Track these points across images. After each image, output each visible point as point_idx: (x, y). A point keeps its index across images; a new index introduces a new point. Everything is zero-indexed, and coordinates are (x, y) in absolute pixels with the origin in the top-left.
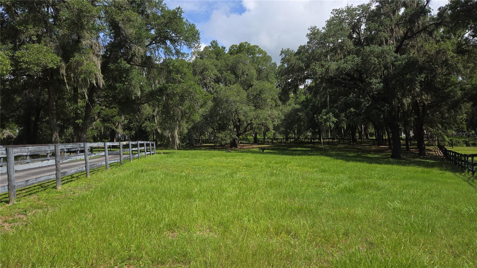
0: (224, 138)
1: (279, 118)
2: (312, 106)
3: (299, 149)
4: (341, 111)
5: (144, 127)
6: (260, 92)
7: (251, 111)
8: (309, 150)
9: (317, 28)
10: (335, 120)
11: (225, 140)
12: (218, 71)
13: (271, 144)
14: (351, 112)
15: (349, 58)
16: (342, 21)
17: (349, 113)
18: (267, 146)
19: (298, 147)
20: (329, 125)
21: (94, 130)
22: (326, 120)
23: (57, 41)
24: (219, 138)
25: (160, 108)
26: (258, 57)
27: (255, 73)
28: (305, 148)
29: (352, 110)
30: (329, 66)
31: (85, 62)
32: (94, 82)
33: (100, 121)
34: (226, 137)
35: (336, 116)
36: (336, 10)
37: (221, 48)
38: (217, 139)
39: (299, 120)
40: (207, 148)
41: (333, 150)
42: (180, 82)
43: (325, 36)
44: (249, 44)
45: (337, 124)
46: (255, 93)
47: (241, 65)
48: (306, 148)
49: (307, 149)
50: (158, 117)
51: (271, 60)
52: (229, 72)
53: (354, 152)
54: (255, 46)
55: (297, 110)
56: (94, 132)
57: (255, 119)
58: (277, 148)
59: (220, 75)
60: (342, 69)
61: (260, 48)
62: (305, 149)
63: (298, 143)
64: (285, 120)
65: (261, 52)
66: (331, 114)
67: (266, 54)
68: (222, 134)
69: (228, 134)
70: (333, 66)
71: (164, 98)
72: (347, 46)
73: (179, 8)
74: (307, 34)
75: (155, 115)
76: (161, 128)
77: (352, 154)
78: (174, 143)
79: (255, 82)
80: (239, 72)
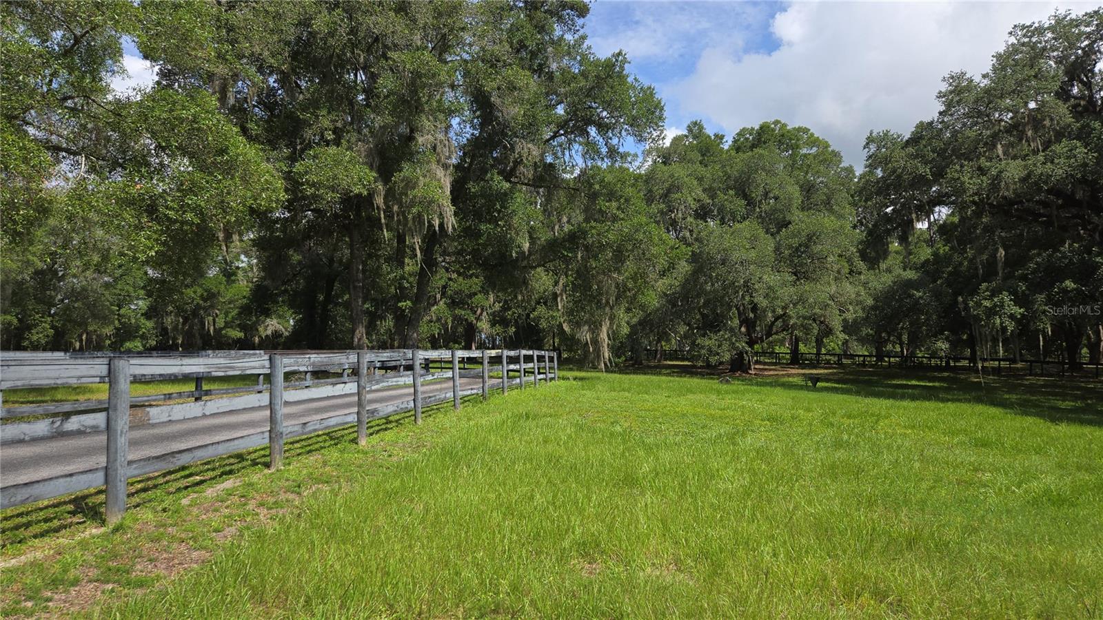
0: (715, 349)
1: (859, 303)
2: (950, 274)
3: (914, 382)
4: (1036, 287)
5: (534, 320)
6: (810, 238)
7: (784, 284)
8: (940, 388)
9: (968, 76)
10: (1019, 311)
11: (718, 354)
12: (704, 190)
13: (835, 368)
14: (1065, 291)
15: (1060, 148)
16: (1037, 54)
17: (1057, 293)
18: (826, 371)
19: (912, 379)
20: (1001, 323)
21: (432, 324)
22: (991, 312)
23: (371, 139)
24: (703, 347)
25: (570, 278)
26: (805, 155)
27: (797, 194)
28: (930, 381)
29: (1069, 284)
30: (1001, 172)
31: (422, 181)
32: (436, 223)
33: (445, 303)
34: (719, 346)
35: (1020, 300)
36: (1023, 27)
37: (713, 137)
38: (698, 351)
39: (916, 308)
40: (674, 372)
41: (1012, 389)
42: (615, 219)
43: (990, 96)
44: (785, 125)
45: (1023, 324)
46: (795, 242)
47: (761, 177)
48: (934, 382)
49: (937, 384)
50: (564, 297)
51: (840, 162)
52: (731, 192)
53: (1075, 398)
54: (799, 129)
55: (909, 284)
56: (433, 328)
57: (795, 305)
58: (851, 377)
59: (708, 201)
60: (1040, 179)
61: (812, 135)
62: (931, 384)
63: (910, 368)
64: (874, 308)
65: (814, 142)
66: (1006, 297)
67: (827, 146)
68: (711, 339)
69: (726, 340)
70: (1013, 171)
71: (579, 255)
72: (1052, 120)
73: (619, 54)
74: (940, 92)
75: (558, 292)
76: (570, 321)
77: (1068, 404)
78: (599, 356)
79: (796, 216)
80: (757, 194)
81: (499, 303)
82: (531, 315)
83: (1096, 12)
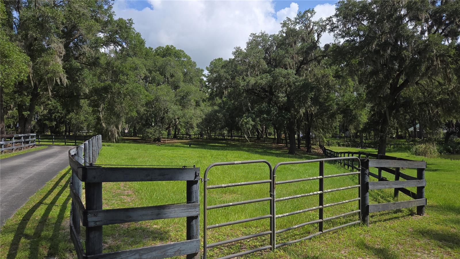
0: (153, 133)
1: (200, 117)
2: (227, 108)
3: (217, 144)
4: (257, 116)
5: (68, 119)
6: (187, 93)
7: (179, 109)
8: (225, 146)
9: (241, 48)
10: (253, 123)
11: (154, 135)
12: (147, 70)
13: (189, 140)
14: (264, 118)
15: (264, 76)
16: (258, 44)
17: (262, 118)
18: (187, 141)
20: (249, 127)
21: (10, 119)
22: (246, 123)
24: (148, 133)
25: (106, 105)
26: (183, 61)
27: (182, 76)
28: (221, 144)
29: (265, 116)
30: (249, 81)
31: (51, 63)
34: (155, 132)
35: (254, 120)
36: (253, 34)
37: (148, 48)
38: (146, 134)
39: (218, 120)
40: (131, 142)
41: (244, 146)
42: (125, 83)
43: (246, 56)
44: (175, 48)
45: (254, 126)
46: (182, 94)
47: (168, 68)
48: (223, 144)
49: (223, 145)
50: (103, 113)
51: (196, 66)
52: (158, 72)
53: (261, 149)
54: (180, 51)
55: (216, 111)
56: (10, 121)
57: (182, 117)
58: (196, 143)
59: (149, 75)
60: (259, 84)
61: (185, 53)
62: (222, 145)
63: (216, 140)
64: (206, 119)
65: (186, 56)
66: (250, 119)
67: (190, 58)
68: (151, 129)
69: (157, 130)
70: (252, 81)
71: (109, 96)
72: (262, 66)
73: (130, 20)
74: (233, 52)
75: (100, 111)
76: (106, 123)
77: (260, 150)
79: (182, 84)
80: (168, 75)
81: (46, 110)
82: (67, 117)
83: (273, 35)
